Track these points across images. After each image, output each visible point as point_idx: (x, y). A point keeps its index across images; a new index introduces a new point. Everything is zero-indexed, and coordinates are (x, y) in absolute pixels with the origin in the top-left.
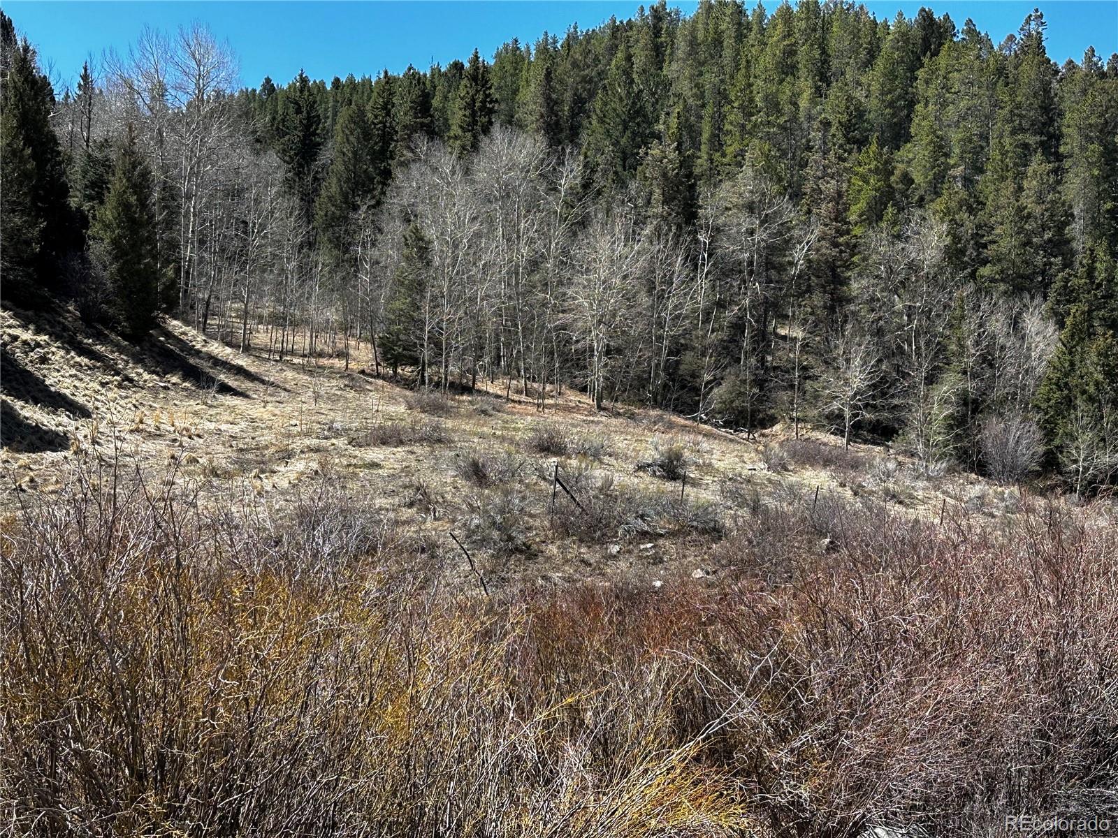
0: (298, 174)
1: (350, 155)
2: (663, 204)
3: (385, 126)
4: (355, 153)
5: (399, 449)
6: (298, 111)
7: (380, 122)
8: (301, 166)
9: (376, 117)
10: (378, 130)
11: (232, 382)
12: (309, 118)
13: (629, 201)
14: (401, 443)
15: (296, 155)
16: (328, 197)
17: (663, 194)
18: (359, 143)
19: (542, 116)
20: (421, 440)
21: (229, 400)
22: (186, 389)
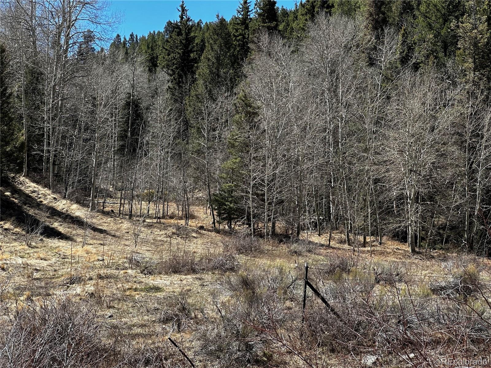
0: (178, 83)
1: (214, 60)
2: (474, 71)
3: (244, 38)
4: (218, 59)
5: (189, 277)
6: (179, 34)
7: (240, 35)
8: (180, 76)
9: (237, 31)
10: (238, 41)
11: (62, 229)
12: (187, 39)
13: (448, 79)
14: (194, 271)
15: (177, 68)
16: (196, 95)
17: (474, 62)
18: (221, 50)
19: (371, 15)
20: (214, 268)
21: (55, 243)
22: (16, 234)
